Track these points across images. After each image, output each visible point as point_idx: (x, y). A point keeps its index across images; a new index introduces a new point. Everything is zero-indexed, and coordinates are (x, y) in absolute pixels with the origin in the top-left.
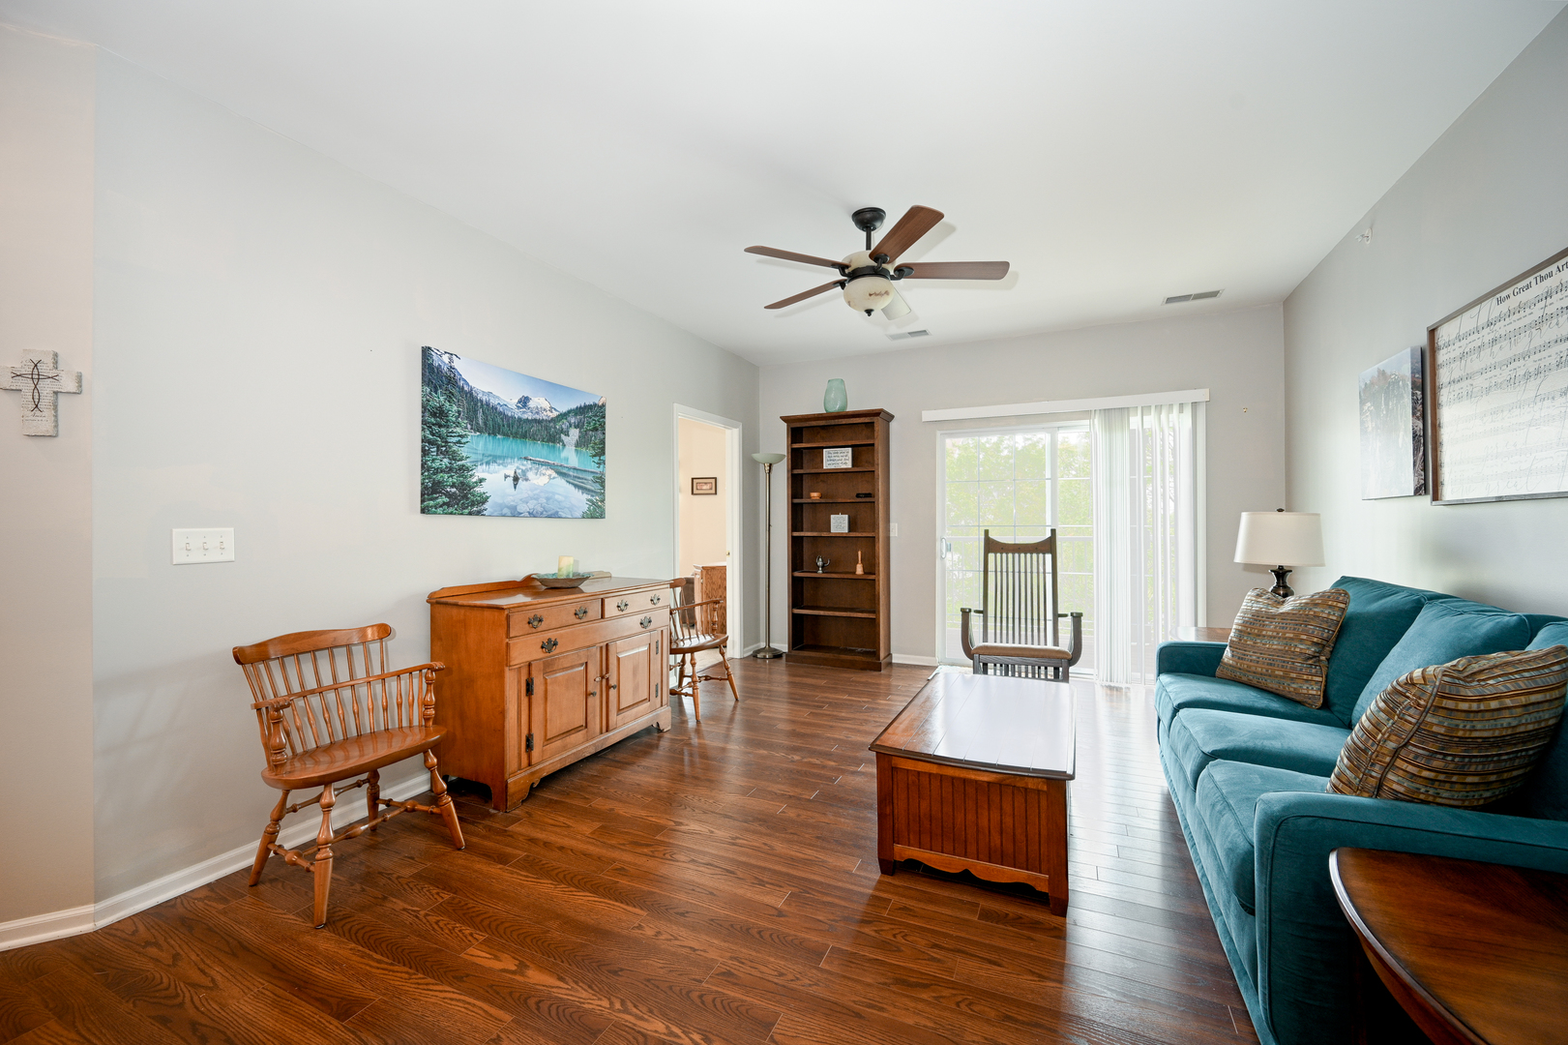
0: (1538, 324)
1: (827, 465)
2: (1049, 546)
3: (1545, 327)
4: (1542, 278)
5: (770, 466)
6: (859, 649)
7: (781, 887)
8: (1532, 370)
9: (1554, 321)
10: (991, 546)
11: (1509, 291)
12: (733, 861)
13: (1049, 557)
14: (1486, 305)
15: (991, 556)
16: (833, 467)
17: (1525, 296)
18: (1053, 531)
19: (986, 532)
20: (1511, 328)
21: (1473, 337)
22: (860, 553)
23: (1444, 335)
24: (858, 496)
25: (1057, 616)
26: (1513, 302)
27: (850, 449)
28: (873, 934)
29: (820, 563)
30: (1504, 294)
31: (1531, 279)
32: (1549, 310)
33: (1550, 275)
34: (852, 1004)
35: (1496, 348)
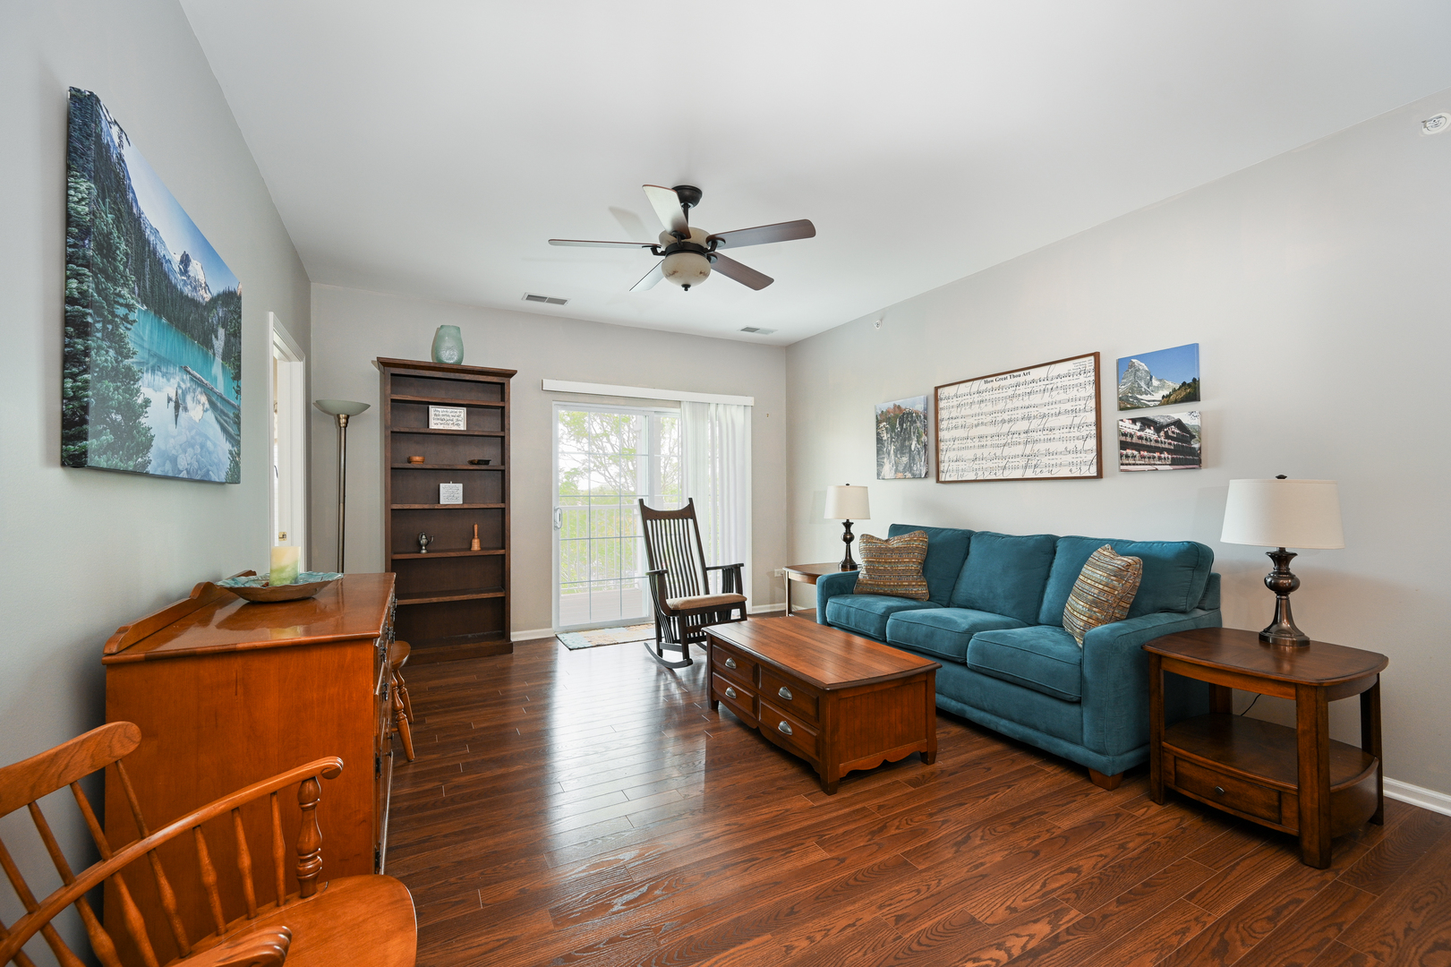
0: (1012, 397)
1: (434, 425)
2: (689, 512)
3: (1015, 400)
4: (1014, 377)
5: (347, 418)
6: (470, 636)
7: (802, 844)
8: (1006, 419)
9: (1021, 398)
10: (648, 514)
11: (993, 378)
12: (736, 851)
13: (690, 521)
14: (978, 382)
15: (649, 522)
16: (441, 427)
17: (1002, 383)
18: (691, 500)
19: (641, 501)
20: (994, 397)
21: (966, 397)
22: (476, 527)
23: (943, 392)
24: (472, 463)
25: (705, 569)
26: (995, 384)
27: (465, 409)
28: (897, 831)
29: (423, 541)
30: (989, 379)
31: (1008, 375)
32: (1017, 392)
33: (1020, 376)
34: (970, 873)
35: (983, 405)
